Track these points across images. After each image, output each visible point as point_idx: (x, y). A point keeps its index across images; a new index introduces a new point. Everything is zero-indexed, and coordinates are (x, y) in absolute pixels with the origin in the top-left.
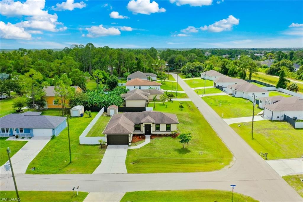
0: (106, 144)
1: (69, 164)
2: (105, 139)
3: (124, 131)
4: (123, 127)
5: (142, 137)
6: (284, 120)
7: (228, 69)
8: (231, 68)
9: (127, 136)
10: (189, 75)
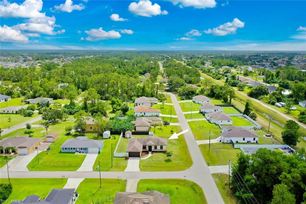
0: (128, 157)
1: (111, 167)
2: (127, 155)
3: (137, 150)
4: (137, 148)
5: (147, 153)
6: (230, 143)
7: (215, 93)
8: (217, 92)
9: (139, 153)
10: (184, 97)
